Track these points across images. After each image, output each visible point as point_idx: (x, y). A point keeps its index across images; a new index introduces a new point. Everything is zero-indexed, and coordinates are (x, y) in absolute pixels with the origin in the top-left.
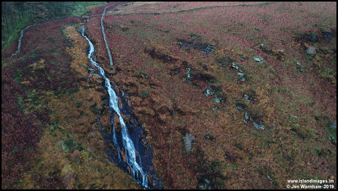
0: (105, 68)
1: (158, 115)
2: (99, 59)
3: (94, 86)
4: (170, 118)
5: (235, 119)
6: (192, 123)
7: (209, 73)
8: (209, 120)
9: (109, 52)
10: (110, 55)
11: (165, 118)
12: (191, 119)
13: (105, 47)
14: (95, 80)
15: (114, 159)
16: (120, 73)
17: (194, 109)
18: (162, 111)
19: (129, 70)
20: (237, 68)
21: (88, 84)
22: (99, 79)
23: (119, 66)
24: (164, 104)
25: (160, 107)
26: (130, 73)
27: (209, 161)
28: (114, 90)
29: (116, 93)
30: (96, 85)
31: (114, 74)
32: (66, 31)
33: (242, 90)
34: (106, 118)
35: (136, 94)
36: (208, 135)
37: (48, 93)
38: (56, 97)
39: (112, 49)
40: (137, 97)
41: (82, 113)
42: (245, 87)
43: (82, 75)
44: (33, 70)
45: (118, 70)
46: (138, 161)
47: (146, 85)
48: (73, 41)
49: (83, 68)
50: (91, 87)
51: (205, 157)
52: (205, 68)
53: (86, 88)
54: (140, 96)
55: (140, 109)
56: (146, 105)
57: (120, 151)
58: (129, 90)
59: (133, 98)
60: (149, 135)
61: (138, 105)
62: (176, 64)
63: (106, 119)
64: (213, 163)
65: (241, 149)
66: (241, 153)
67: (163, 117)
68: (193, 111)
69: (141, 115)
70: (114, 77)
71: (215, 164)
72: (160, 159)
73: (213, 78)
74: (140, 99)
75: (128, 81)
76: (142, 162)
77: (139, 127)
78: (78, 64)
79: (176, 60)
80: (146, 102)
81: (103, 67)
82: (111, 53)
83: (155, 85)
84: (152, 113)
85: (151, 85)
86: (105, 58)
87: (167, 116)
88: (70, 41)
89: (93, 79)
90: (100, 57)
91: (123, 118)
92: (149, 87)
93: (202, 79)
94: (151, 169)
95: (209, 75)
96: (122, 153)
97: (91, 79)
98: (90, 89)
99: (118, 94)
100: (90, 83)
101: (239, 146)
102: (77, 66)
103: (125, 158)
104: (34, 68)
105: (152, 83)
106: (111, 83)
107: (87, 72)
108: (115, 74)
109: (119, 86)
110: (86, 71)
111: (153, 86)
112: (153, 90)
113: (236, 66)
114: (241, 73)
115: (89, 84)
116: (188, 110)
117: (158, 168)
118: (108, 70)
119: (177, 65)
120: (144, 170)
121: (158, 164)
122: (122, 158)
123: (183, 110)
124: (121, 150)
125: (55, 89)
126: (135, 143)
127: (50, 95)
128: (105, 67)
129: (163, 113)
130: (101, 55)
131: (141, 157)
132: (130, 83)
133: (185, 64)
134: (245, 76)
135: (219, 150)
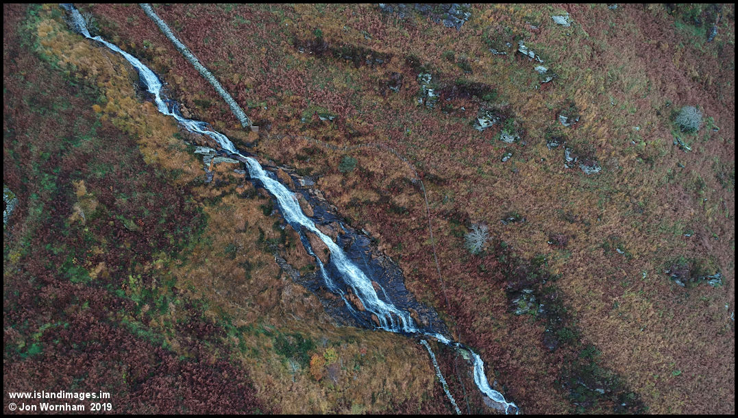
0: (229, 132)
1: (388, 198)
2: (198, 110)
3: (232, 191)
4: (416, 197)
5: (551, 168)
6: (468, 197)
7: (475, 78)
8: (501, 184)
9: (213, 79)
10: (222, 91)
11: (407, 201)
12: (462, 189)
13: (191, 66)
14: (226, 175)
15: (342, 316)
16: (269, 131)
17: (463, 168)
18: (396, 189)
19: (289, 115)
20: (532, 54)
21: (215, 190)
22: (234, 167)
23: (261, 115)
24: (398, 174)
25: (388, 181)
26: (292, 123)
27: (524, 260)
28: (280, 181)
29: (287, 185)
30: (235, 185)
31: (260, 140)
32: (45, 47)
33: (551, 105)
34: (297, 252)
35: (328, 170)
36: (511, 214)
37: (159, 264)
38: (179, 262)
39: (212, 65)
40: (332, 176)
41: (249, 267)
42: (555, 98)
43: (187, 174)
44: (84, 227)
45: (262, 124)
46: (381, 297)
47: (338, 140)
48: (85, 73)
49: (178, 154)
50: (224, 194)
51: (514, 255)
52: (465, 67)
53: (214, 201)
54: (338, 172)
55: (346, 199)
56: (354, 186)
57: (347, 297)
58: (312, 169)
59: (325, 182)
60: (384, 242)
61: (339, 191)
62: (390, 67)
63: (298, 254)
64: (533, 260)
65: (572, 222)
66: (572, 228)
67: (402, 200)
68: (464, 173)
69: (352, 210)
70: (262, 147)
71: (536, 262)
72: (420, 277)
73: (488, 89)
74: (338, 178)
75: (300, 147)
76: (390, 295)
77: (360, 236)
78: (159, 146)
79: (389, 57)
80: (354, 178)
81: (223, 130)
82: (219, 80)
83: (359, 135)
84: (374, 197)
85: (350, 137)
86: (213, 101)
87: (410, 195)
88: (78, 76)
89: (220, 173)
90: (197, 102)
91: (328, 235)
92: (348, 143)
93: (462, 94)
94: (409, 298)
95: (479, 84)
96: (352, 298)
97: (216, 176)
98: (225, 200)
99: (293, 186)
100: (219, 185)
101: (569, 218)
102: (161, 154)
103: (361, 304)
104: (84, 221)
105: (351, 132)
106: (264, 167)
107: (196, 160)
108: (261, 138)
109: (284, 167)
110: (192, 160)
111: (355, 139)
112: (359, 148)
113: (528, 51)
114: (542, 64)
115: (218, 190)
116: (453, 173)
117: (422, 294)
118: (241, 135)
119: (394, 70)
120: (399, 307)
121: (420, 287)
122: (355, 307)
123: (442, 177)
124: (348, 293)
125: (162, 244)
126: (363, 269)
127: (166, 267)
128: (229, 127)
129: (399, 191)
130: (197, 96)
131: (385, 288)
132: (304, 149)
133: (414, 65)
134: (550, 72)
135: (538, 235)
